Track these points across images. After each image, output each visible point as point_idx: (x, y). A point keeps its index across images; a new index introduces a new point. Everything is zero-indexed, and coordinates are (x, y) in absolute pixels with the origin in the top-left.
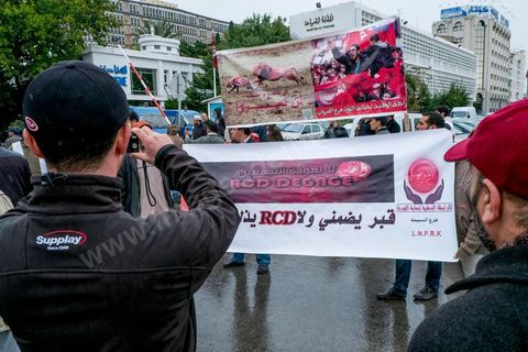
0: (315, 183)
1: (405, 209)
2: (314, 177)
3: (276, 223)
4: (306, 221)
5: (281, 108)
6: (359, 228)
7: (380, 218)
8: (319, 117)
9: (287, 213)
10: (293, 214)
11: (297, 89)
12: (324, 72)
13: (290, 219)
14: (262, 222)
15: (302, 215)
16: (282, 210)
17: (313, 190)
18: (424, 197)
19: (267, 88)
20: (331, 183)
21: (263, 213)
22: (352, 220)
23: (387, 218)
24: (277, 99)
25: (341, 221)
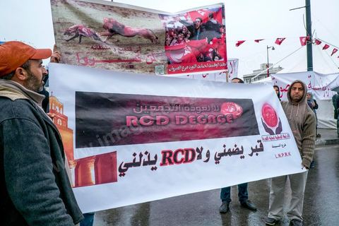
0: (207, 121)
1: (267, 139)
2: (206, 115)
3: (177, 162)
4: (204, 157)
5: (134, 63)
6: (243, 157)
7: (254, 148)
8: (170, 73)
9: (187, 151)
10: (193, 151)
11: (149, 48)
12: (175, 36)
13: (190, 157)
14: (163, 164)
15: (199, 151)
16: (183, 148)
17: (207, 126)
18: (274, 130)
19: (118, 44)
20: (219, 121)
21: (164, 153)
22: (238, 152)
23: (259, 147)
24: (129, 55)
25: (230, 153)
